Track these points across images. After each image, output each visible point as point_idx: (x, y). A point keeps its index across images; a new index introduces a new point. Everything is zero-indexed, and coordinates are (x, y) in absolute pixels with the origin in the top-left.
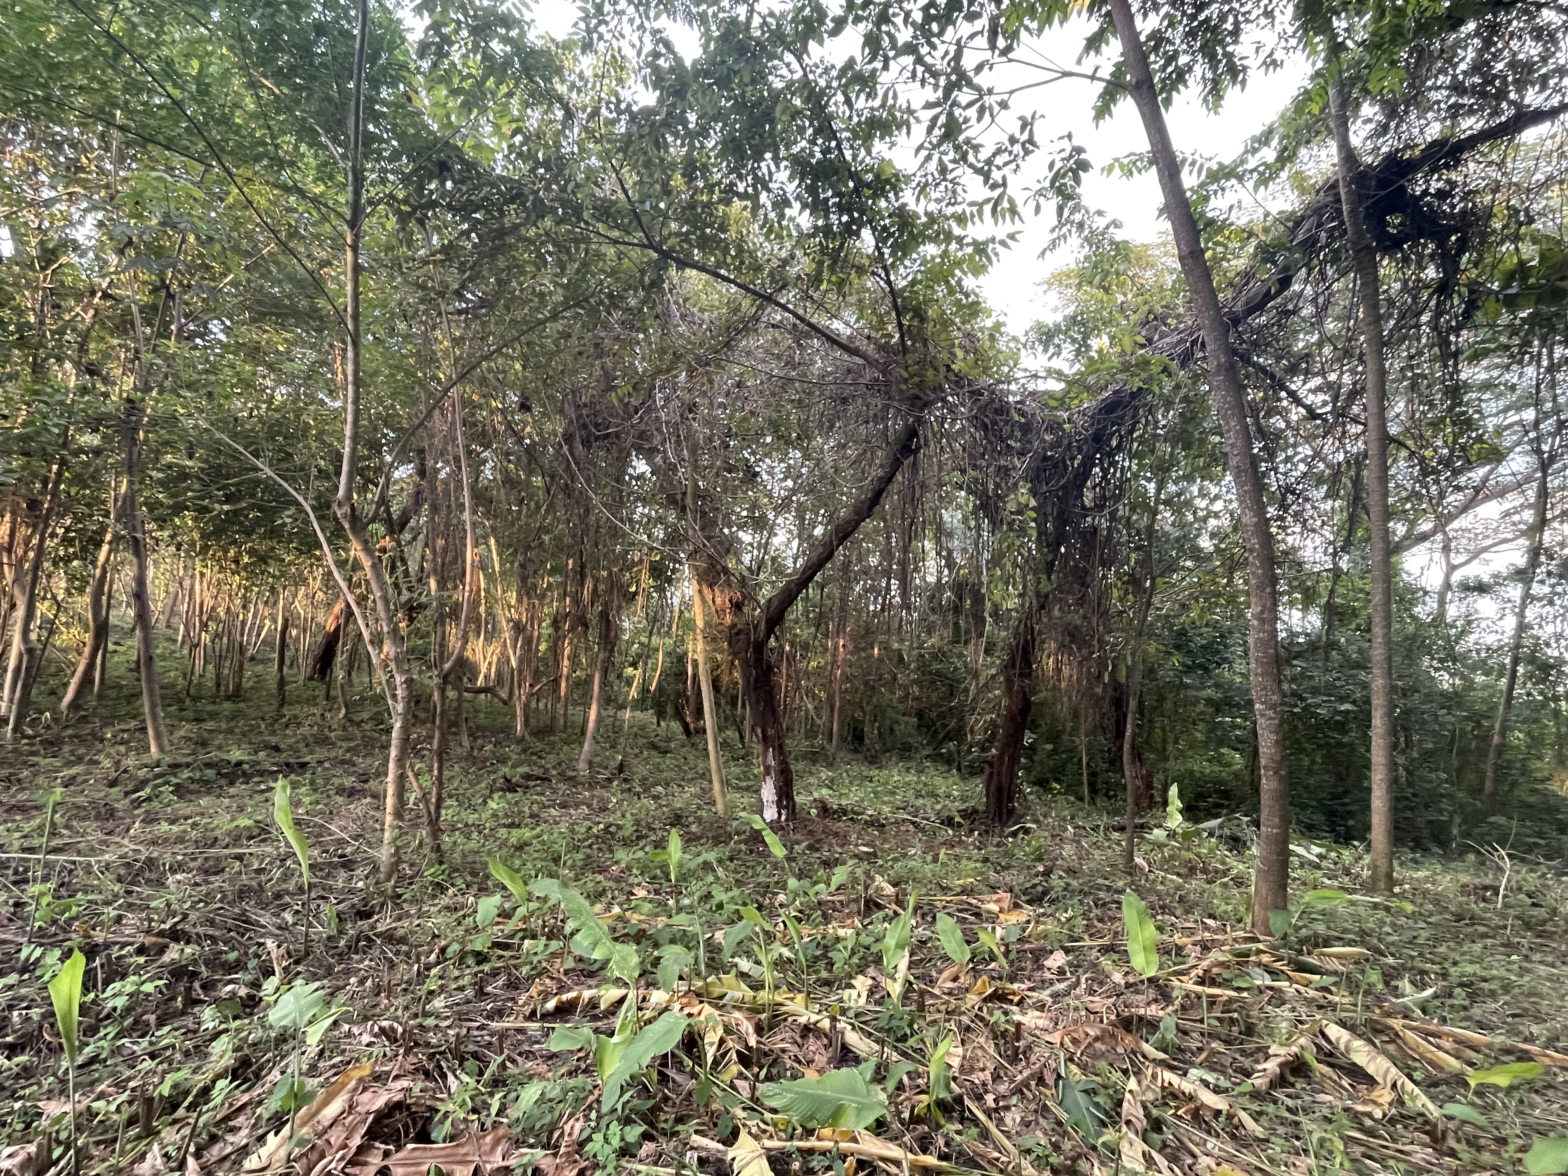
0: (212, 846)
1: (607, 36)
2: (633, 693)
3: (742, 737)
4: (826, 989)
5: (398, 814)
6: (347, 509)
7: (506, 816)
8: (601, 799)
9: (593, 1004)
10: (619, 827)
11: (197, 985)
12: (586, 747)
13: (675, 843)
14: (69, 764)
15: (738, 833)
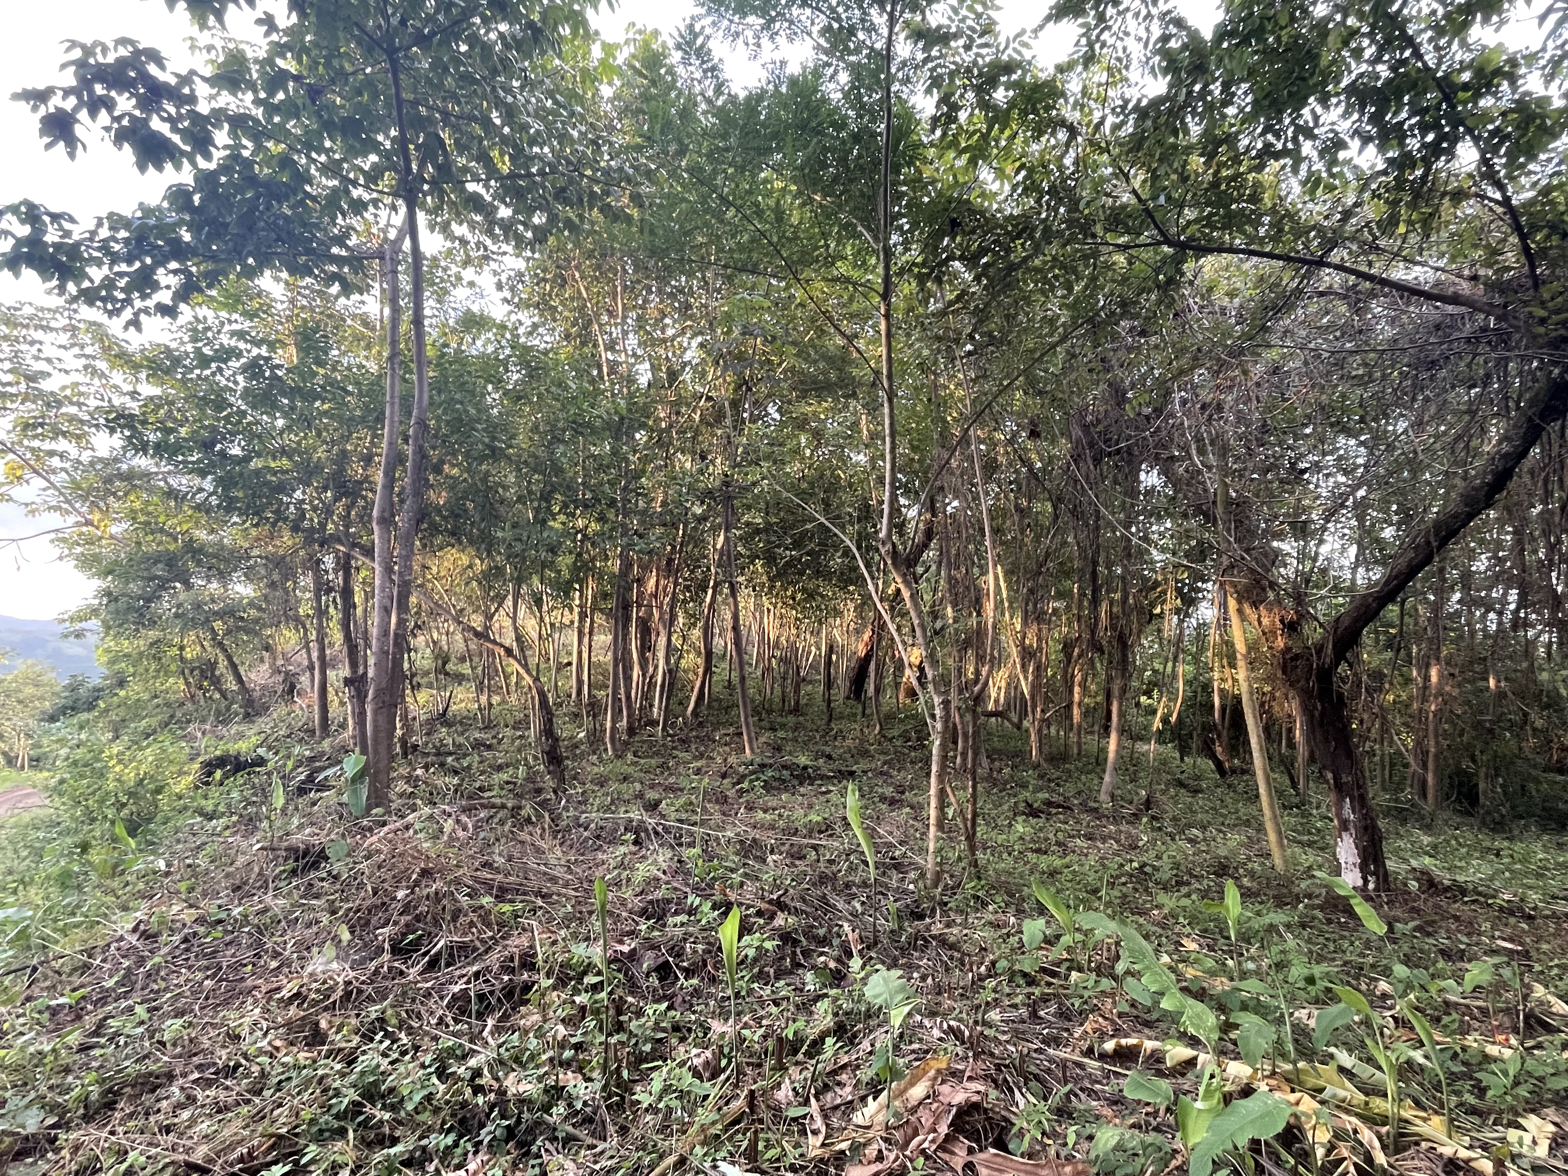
0: (795, 834)
1: (1110, 41)
2: (1157, 724)
3: (1294, 784)
4: (1477, 1120)
5: (940, 826)
6: (889, 546)
7: (1033, 841)
8: (1129, 835)
9: (1157, 1058)
10: (1156, 869)
11: (798, 951)
12: (1107, 778)
13: (1232, 895)
14: (695, 758)
15: (1310, 896)
